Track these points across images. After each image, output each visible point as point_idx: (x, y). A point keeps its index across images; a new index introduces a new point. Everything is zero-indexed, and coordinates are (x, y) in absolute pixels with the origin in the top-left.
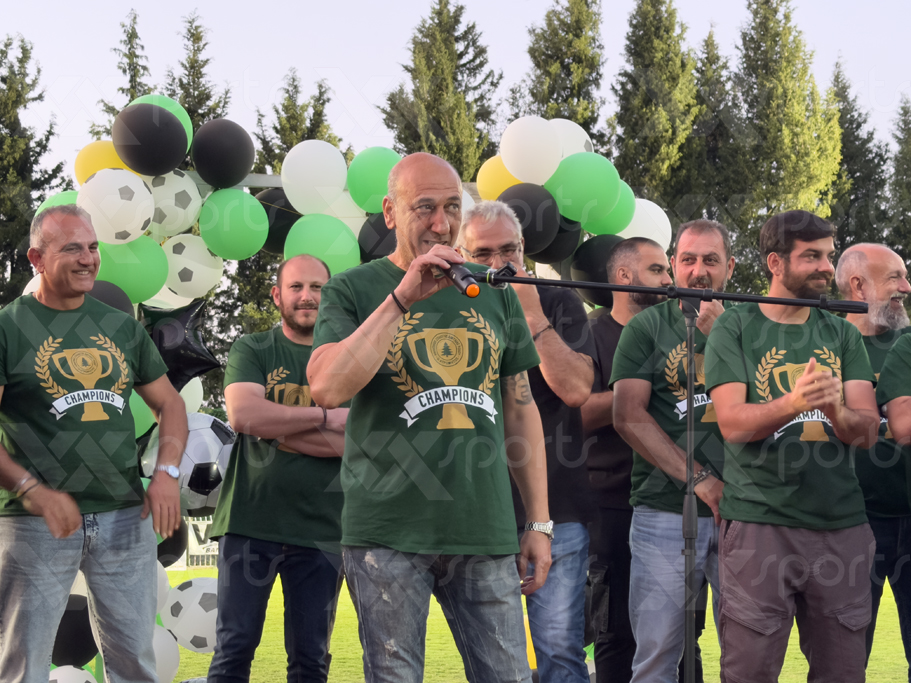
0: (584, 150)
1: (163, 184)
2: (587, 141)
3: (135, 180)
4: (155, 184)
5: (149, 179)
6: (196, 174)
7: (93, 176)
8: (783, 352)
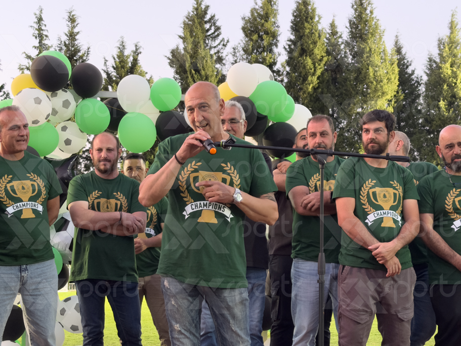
0: (269, 80)
1: (56, 96)
2: (271, 75)
3: (42, 94)
4: (52, 96)
5: (49, 94)
6: (73, 91)
7: (20, 92)
8: (374, 181)
